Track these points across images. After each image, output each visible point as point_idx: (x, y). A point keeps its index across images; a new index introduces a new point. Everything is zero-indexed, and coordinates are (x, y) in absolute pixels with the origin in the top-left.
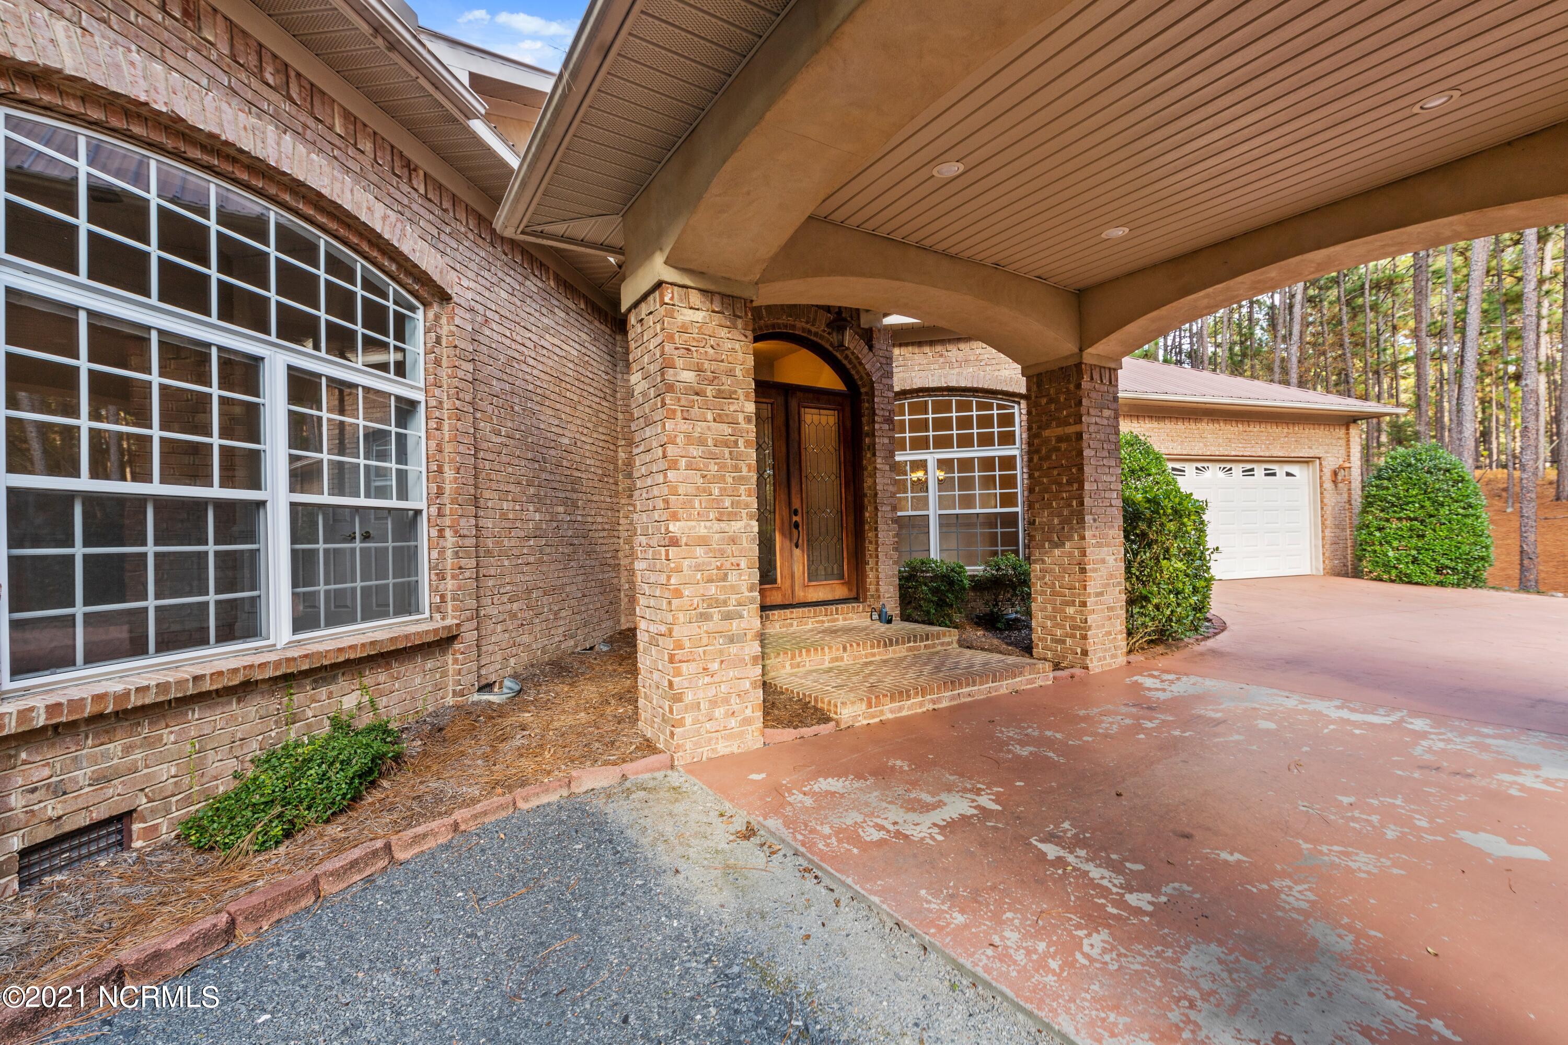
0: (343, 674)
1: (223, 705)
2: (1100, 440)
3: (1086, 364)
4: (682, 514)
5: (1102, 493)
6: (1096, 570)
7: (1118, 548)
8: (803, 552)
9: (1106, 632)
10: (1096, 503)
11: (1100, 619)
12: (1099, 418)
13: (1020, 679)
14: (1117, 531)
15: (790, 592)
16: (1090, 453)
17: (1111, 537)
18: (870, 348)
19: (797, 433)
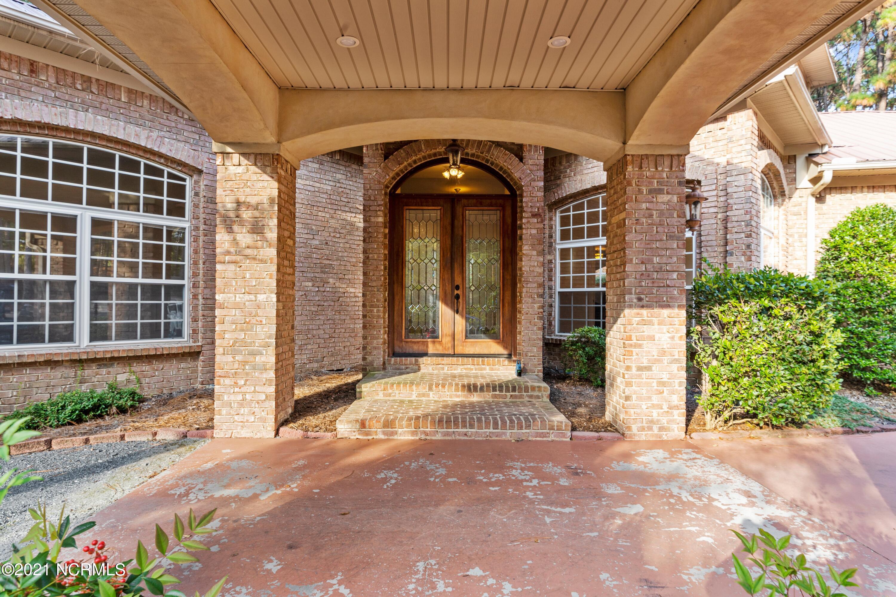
0: (118, 364)
1: (42, 369)
2: (652, 224)
3: (632, 155)
4: (224, 290)
5: (653, 274)
6: (640, 346)
7: (677, 326)
8: (462, 316)
9: (653, 404)
10: (643, 284)
11: (644, 391)
12: (652, 204)
13: (528, 431)
14: (676, 310)
15: (450, 345)
16: (635, 237)
17: (665, 316)
18: (521, 159)
19: (460, 229)
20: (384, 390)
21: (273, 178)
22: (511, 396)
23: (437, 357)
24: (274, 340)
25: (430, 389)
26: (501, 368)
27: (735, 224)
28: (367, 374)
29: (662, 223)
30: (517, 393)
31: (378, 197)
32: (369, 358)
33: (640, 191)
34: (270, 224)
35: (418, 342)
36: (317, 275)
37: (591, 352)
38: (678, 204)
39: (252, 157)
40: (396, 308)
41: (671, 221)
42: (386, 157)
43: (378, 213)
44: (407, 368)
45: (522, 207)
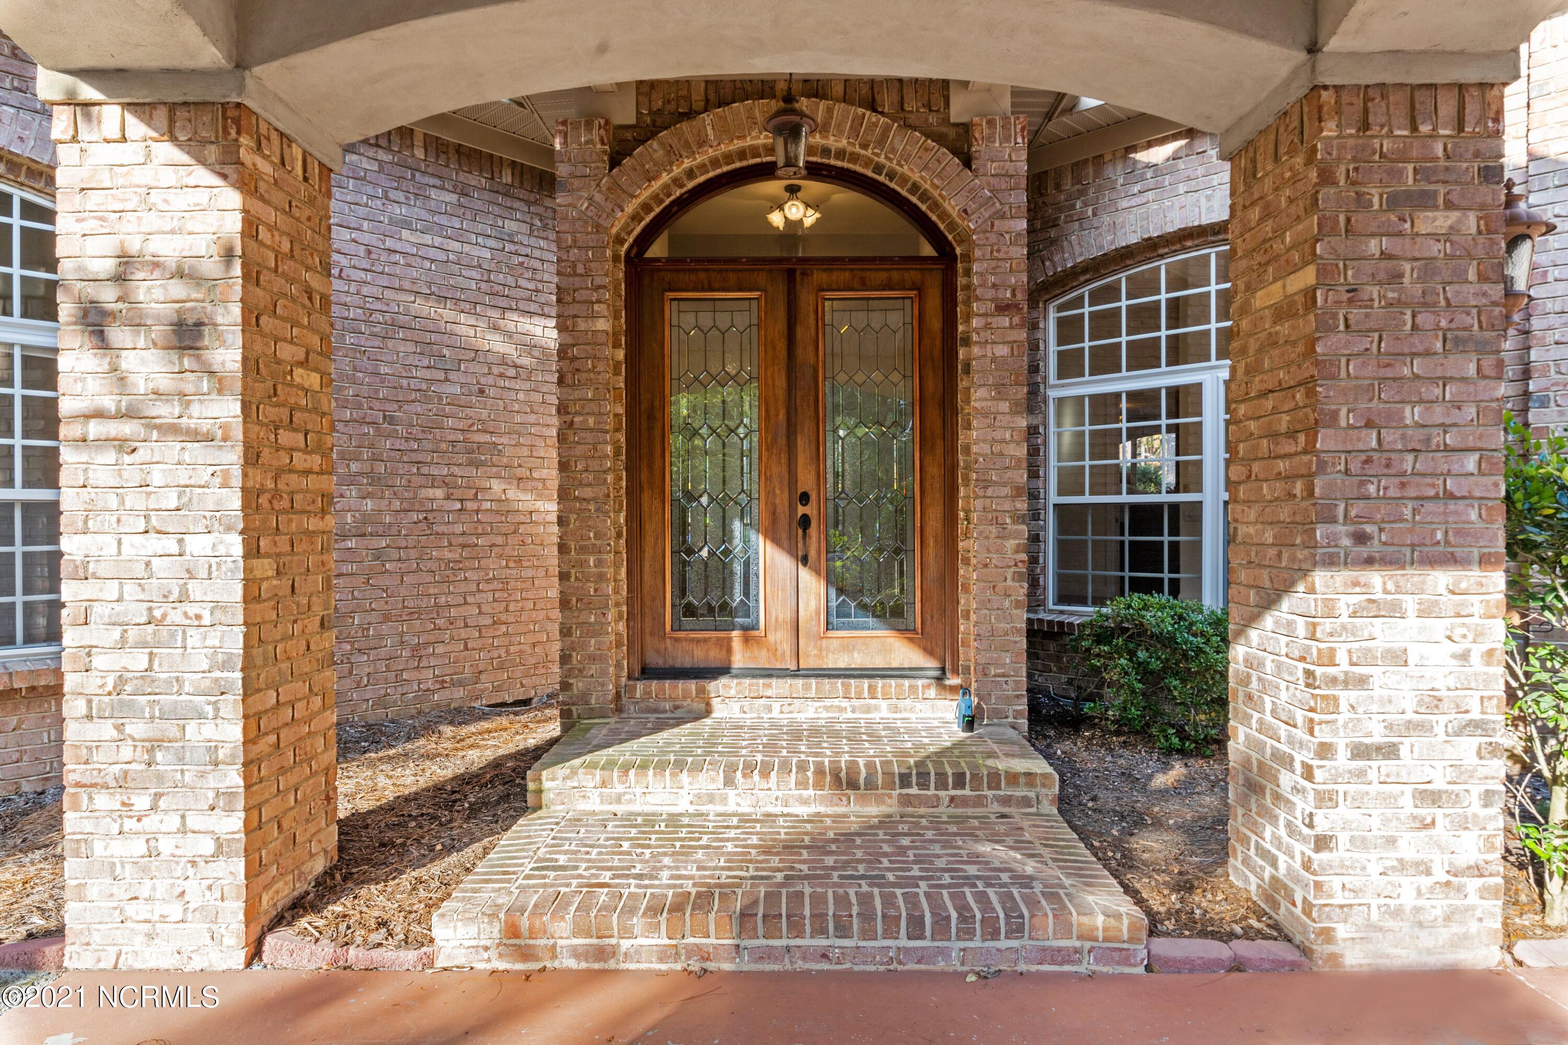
2: (1399, 303)
3: (1338, 88)
4: (86, 522)
5: (1402, 460)
6: (1362, 682)
7: (1475, 620)
8: (818, 573)
9: (1401, 861)
10: (1372, 489)
11: (1375, 822)
12: (1399, 240)
13: (1014, 943)
14: (1475, 574)
15: (786, 647)
16: (1347, 344)
17: (1442, 589)
18: (967, 162)
19: (811, 349)
20: (604, 784)
21: (224, 177)
22: (952, 799)
23: (754, 676)
24: (238, 675)
25: (729, 782)
26: (919, 706)
27: (1553, 320)
28: (573, 725)
29: (1429, 299)
30: (967, 792)
31: (594, 265)
32: (578, 685)
33: (1362, 201)
34: (220, 320)
35: (705, 640)
36: (456, 470)
37: (1155, 665)
38: (1481, 240)
39: (161, 115)
40: (648, 554)
41: (1458, 293)
42: (615, 162)
43: (596, 307)
44: (676, 708)
45: (968, 287)
